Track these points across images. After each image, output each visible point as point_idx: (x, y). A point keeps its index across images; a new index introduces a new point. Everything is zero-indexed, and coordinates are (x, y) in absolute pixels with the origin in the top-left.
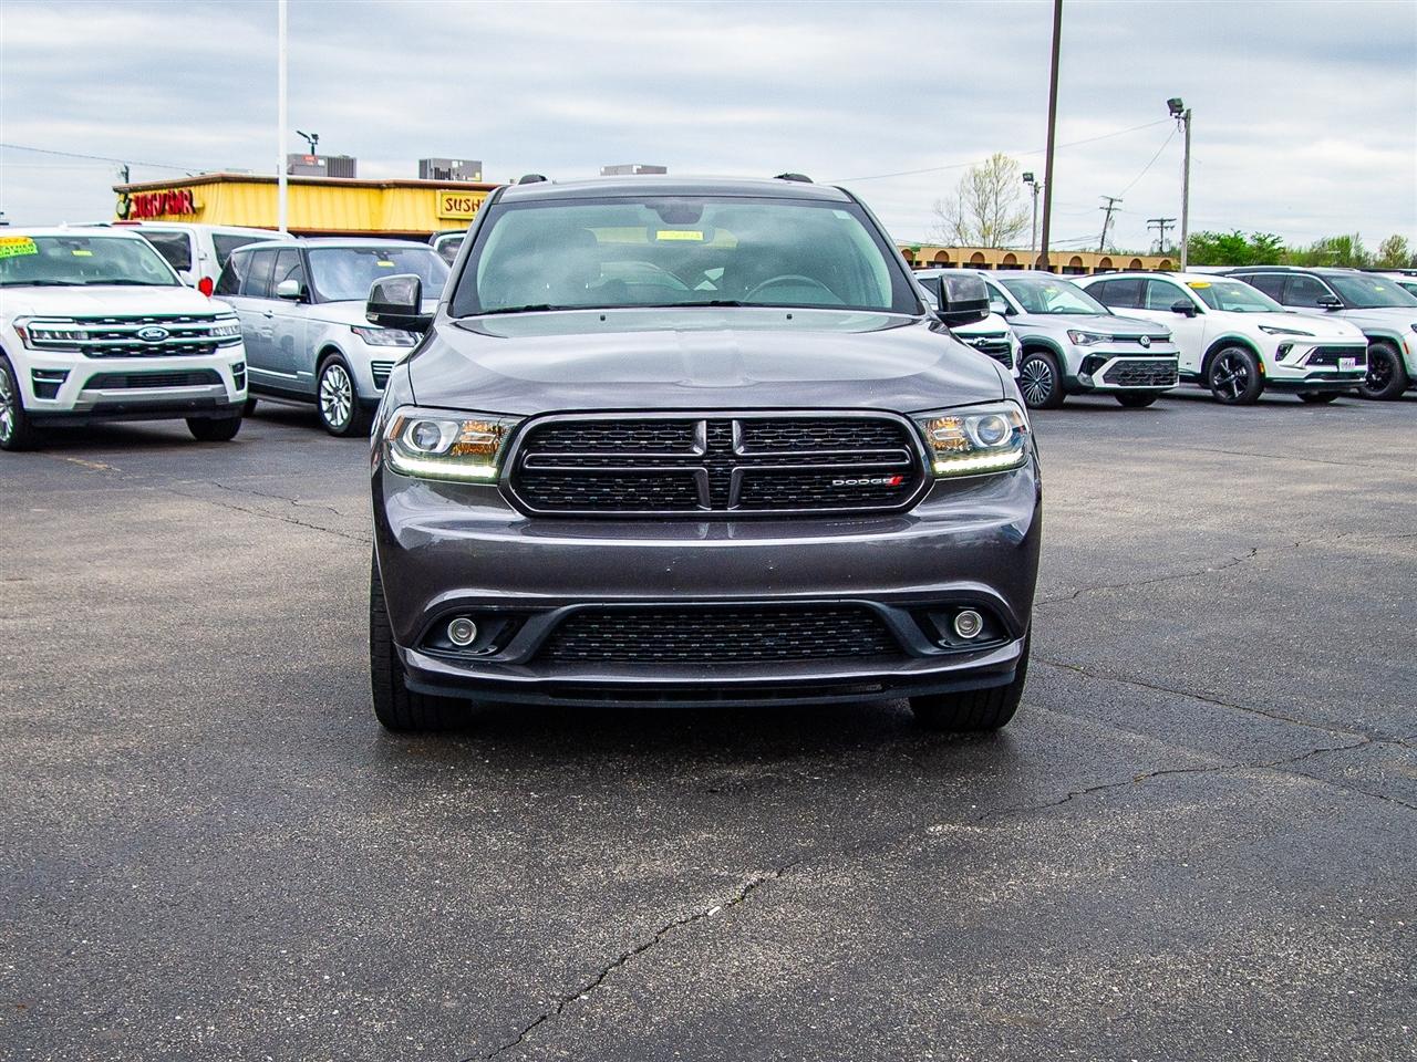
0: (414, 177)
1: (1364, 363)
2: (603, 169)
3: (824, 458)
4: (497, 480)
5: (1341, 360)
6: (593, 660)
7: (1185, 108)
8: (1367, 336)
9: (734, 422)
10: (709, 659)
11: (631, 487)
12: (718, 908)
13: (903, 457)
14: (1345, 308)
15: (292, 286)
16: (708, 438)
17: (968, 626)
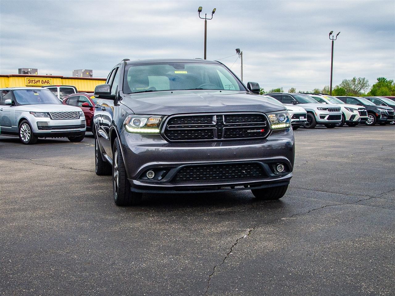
0: (17, 74)
1: (306, 118)
2: (73, 71)
3: (245, 125)
4: (160, 133)
5: (300, 117)
6: (188, 180)
7: (241, 51)
8: (306, 111)
9: (223, 116)
10: (218, 179)
11: (196, 134)
12: (246, 236)
13: (264, 124)
14: (299, 103)
15: (9, 101)
16: (217, 120)
17: (280, 169)
